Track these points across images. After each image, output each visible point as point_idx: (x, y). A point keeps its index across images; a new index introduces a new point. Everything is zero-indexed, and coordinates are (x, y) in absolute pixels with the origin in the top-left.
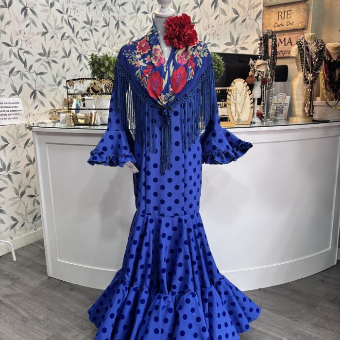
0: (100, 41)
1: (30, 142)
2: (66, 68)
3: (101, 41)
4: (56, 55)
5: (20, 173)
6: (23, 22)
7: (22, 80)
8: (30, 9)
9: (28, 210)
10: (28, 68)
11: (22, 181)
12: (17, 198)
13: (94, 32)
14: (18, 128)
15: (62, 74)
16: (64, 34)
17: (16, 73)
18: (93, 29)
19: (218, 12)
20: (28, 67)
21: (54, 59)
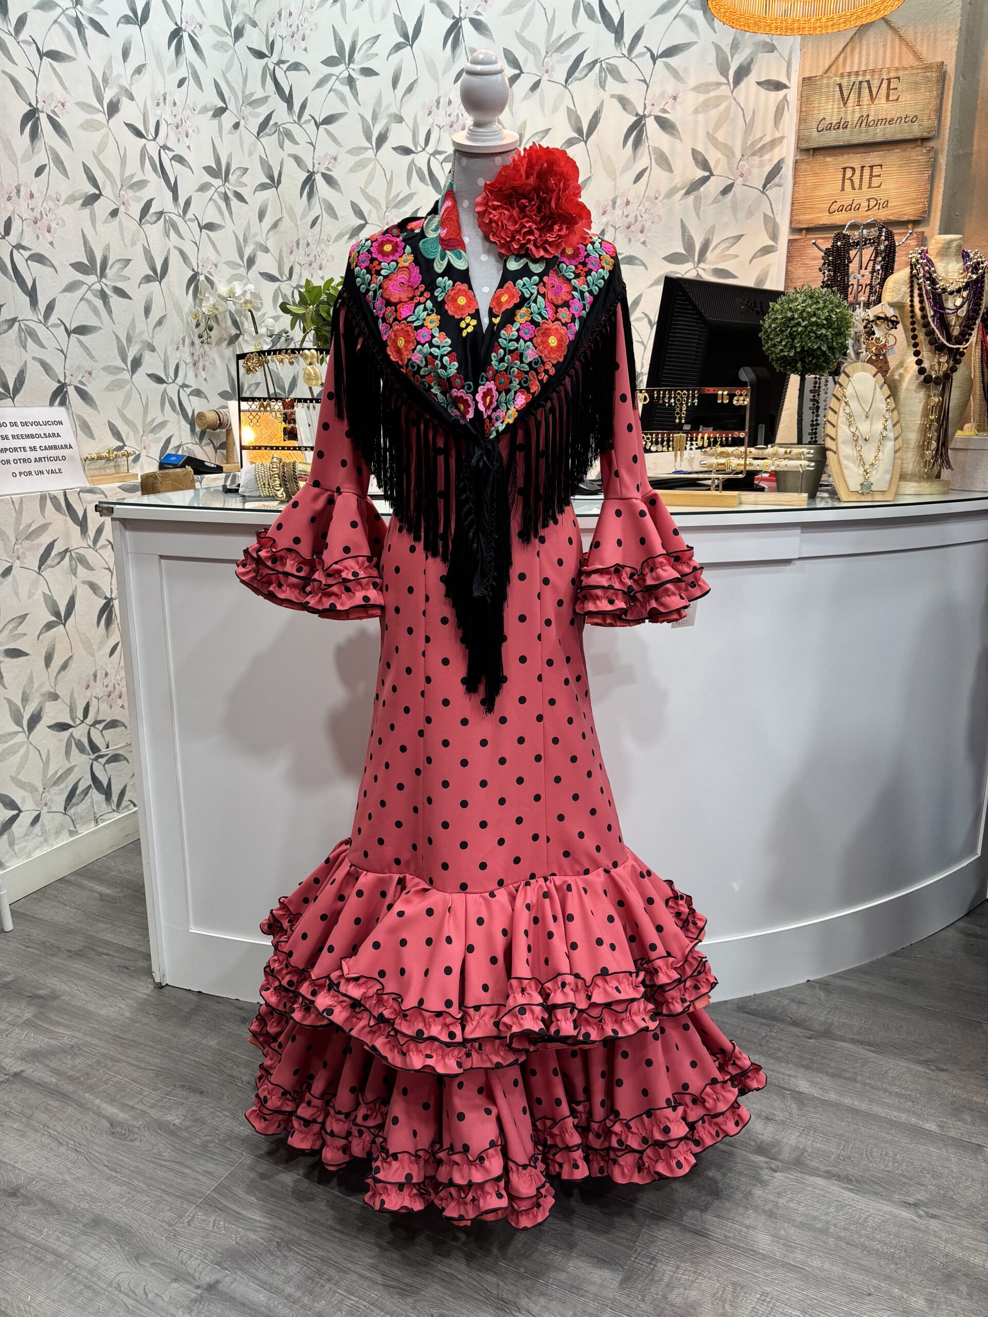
0: (252, 232)
1: (54, 553)
2: (155, 315)
3: (255, 235)
4: (126, 272)
5: (26, 654)
6: (26, 158)
7: (25, 347)
8: (49, 117)
9: (51, 772)
10: (43, 310)
11: (31, 679)
12: (17, 733)
13: (234, 202)
14: (18, 505)
15: (142, 333)
16: (148, 205)
17: (6, 327)
18: (230, 195)
19: (644, 161)
20: (42, 305)
21: (119, 285)
